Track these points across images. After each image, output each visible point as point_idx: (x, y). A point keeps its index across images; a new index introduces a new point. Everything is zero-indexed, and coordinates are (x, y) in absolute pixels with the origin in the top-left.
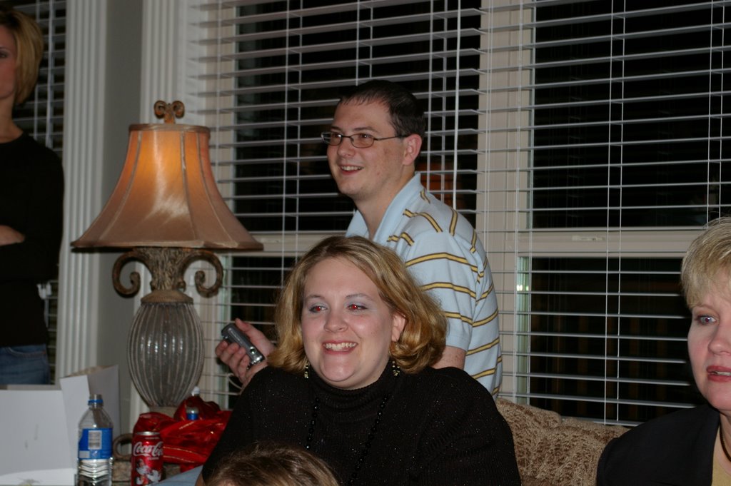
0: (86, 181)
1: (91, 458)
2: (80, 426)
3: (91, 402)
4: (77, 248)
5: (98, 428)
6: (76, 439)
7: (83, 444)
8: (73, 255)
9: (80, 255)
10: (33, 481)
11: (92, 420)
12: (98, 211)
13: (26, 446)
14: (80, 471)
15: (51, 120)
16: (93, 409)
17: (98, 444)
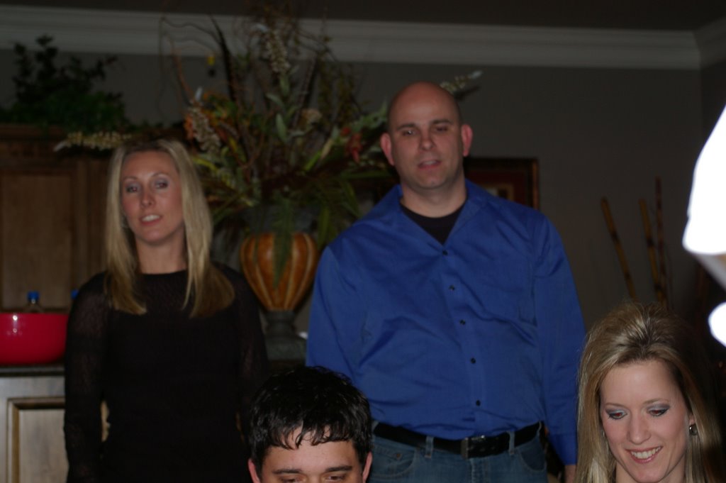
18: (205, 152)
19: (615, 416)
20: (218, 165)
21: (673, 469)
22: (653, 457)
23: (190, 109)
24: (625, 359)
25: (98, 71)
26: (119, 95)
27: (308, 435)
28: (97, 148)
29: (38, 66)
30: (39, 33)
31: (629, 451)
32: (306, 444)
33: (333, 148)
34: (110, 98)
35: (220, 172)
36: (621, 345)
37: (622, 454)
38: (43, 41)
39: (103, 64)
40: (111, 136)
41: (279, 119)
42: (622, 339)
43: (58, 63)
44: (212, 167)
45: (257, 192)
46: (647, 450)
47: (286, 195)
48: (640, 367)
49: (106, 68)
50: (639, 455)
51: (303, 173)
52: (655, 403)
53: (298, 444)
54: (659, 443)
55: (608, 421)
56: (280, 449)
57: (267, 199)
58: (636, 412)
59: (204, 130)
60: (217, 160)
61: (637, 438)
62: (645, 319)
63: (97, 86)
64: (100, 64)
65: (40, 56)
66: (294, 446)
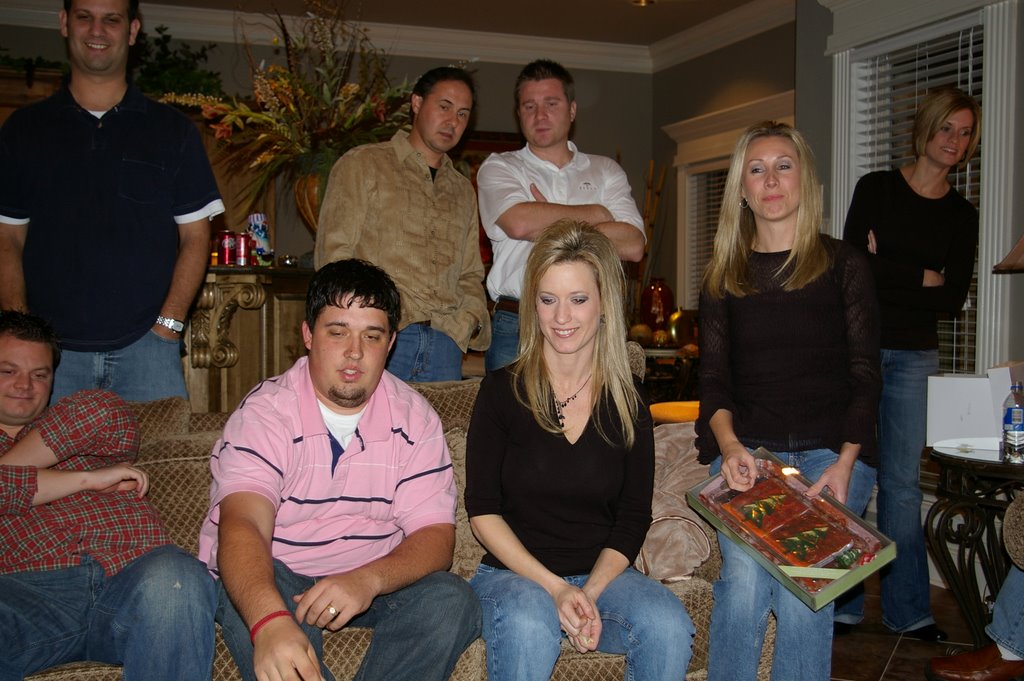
0: (999, 216)
1: (1014, 430)
2: (1005, 405)
3: (1013, 388)
4: (997, 270)
5: (1020, 407)
6: (1001, 416)
7: (1008, 419)
8: (995, 276)
9: (1000, 276)
10: (967, 445)
11: (1013, 401)
12: (1009, 249)
13: (962, 419)
14: (1005, 439)
15: (970, 174)
16: (1015, 394)
17: (1019, 420)
18: (268, 110)
19: (546, 301)
20: (278, 121)
21: (586, 344)
22: (571, 335)
23: (256, 76)
24: (560, 260)
25: (202, 55)
26: (218, 74)
27: (358, 299)
28: (187, 105)
29: (157, 49)
30: (158, 24)
31: (554, 329)
32: (355, 305)
33: (365, 110)
34: (211, 75)
35: (279, 127)
36: (559, 249)
37: (548, 331)
38: (160, 30)
39: (206, 50)
40: (197, 97)
41: (325, 86)
42: (559, 243)
43: (171, 47)
44: (274, 121)
45: (308, 142)
46: (568, 330)
47: (329, 145)
48: (570, 266)
49: (208, 53)
50: (561, 333)
51: (342, 129)
52: (579, 294)
53: (349, 305)
54: (579, 325)
55: (541, 306)
56: (334, 307)
57: (315, 147)
58: (563, 300)
59: (267, 93)
60: (278, 117)
61: (561, 320)
62: (578, 231)
63: (201, 66)
64: (204, 49)
65: (157, 41)
66: (346, 307)
